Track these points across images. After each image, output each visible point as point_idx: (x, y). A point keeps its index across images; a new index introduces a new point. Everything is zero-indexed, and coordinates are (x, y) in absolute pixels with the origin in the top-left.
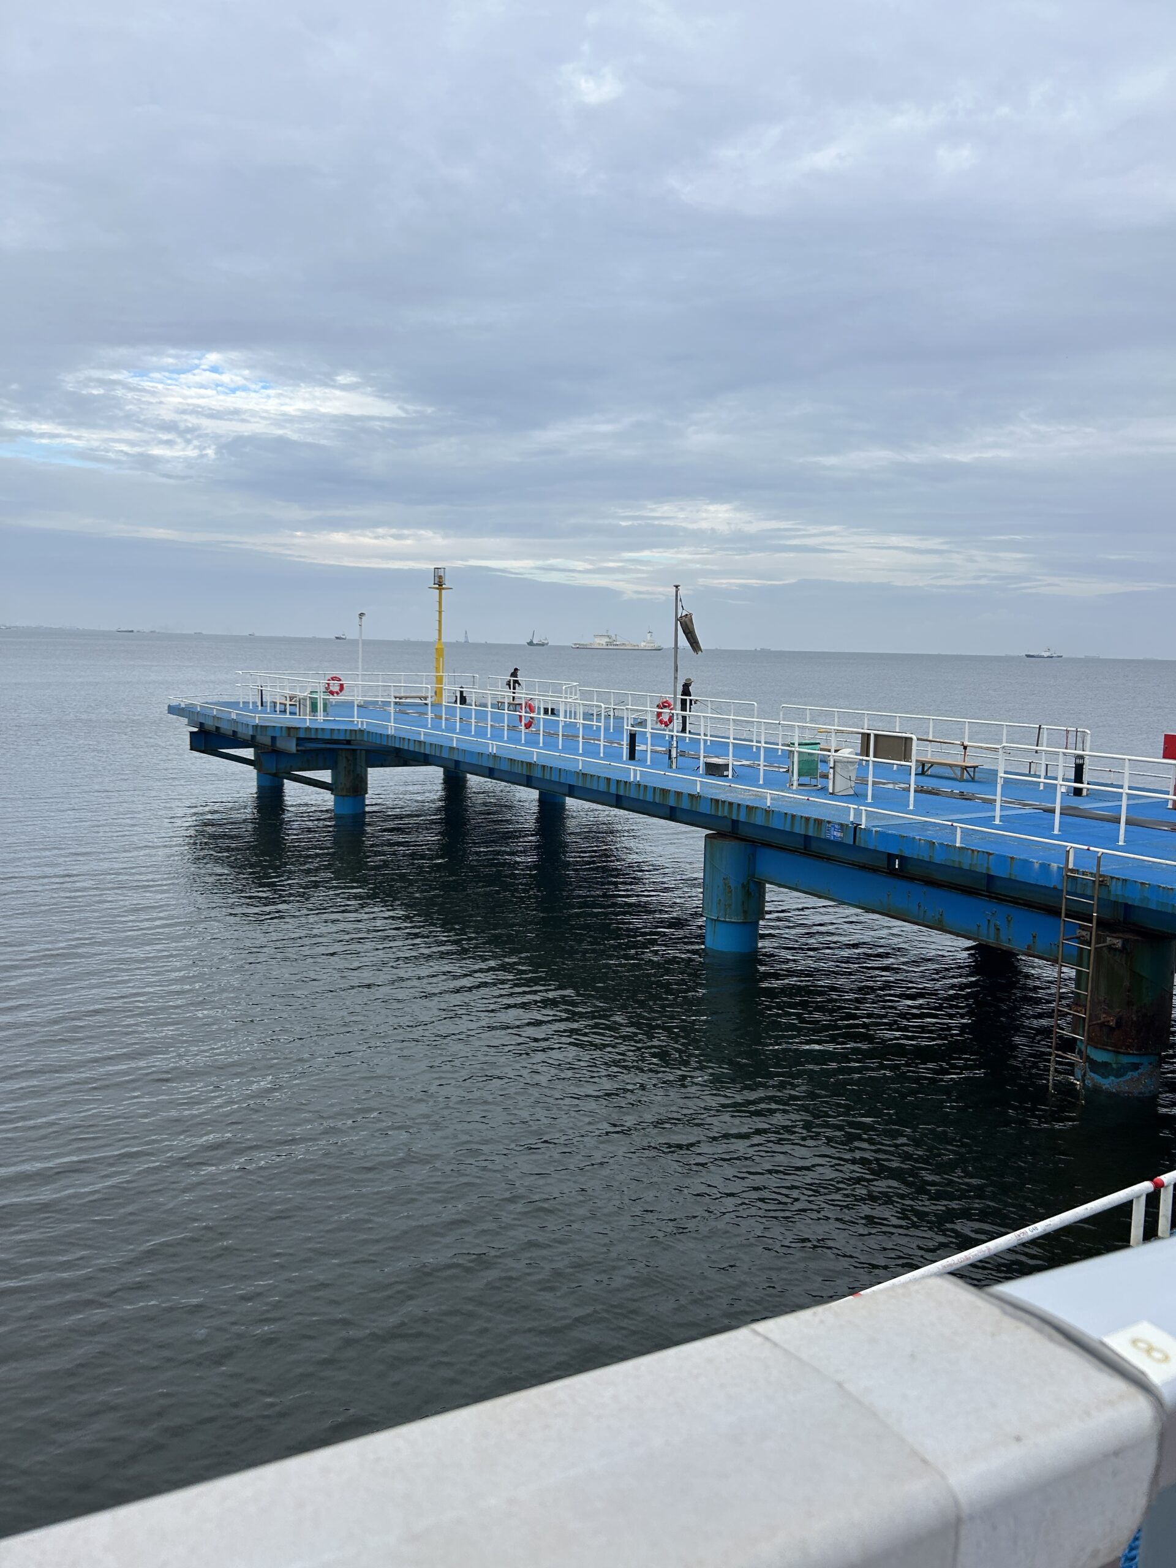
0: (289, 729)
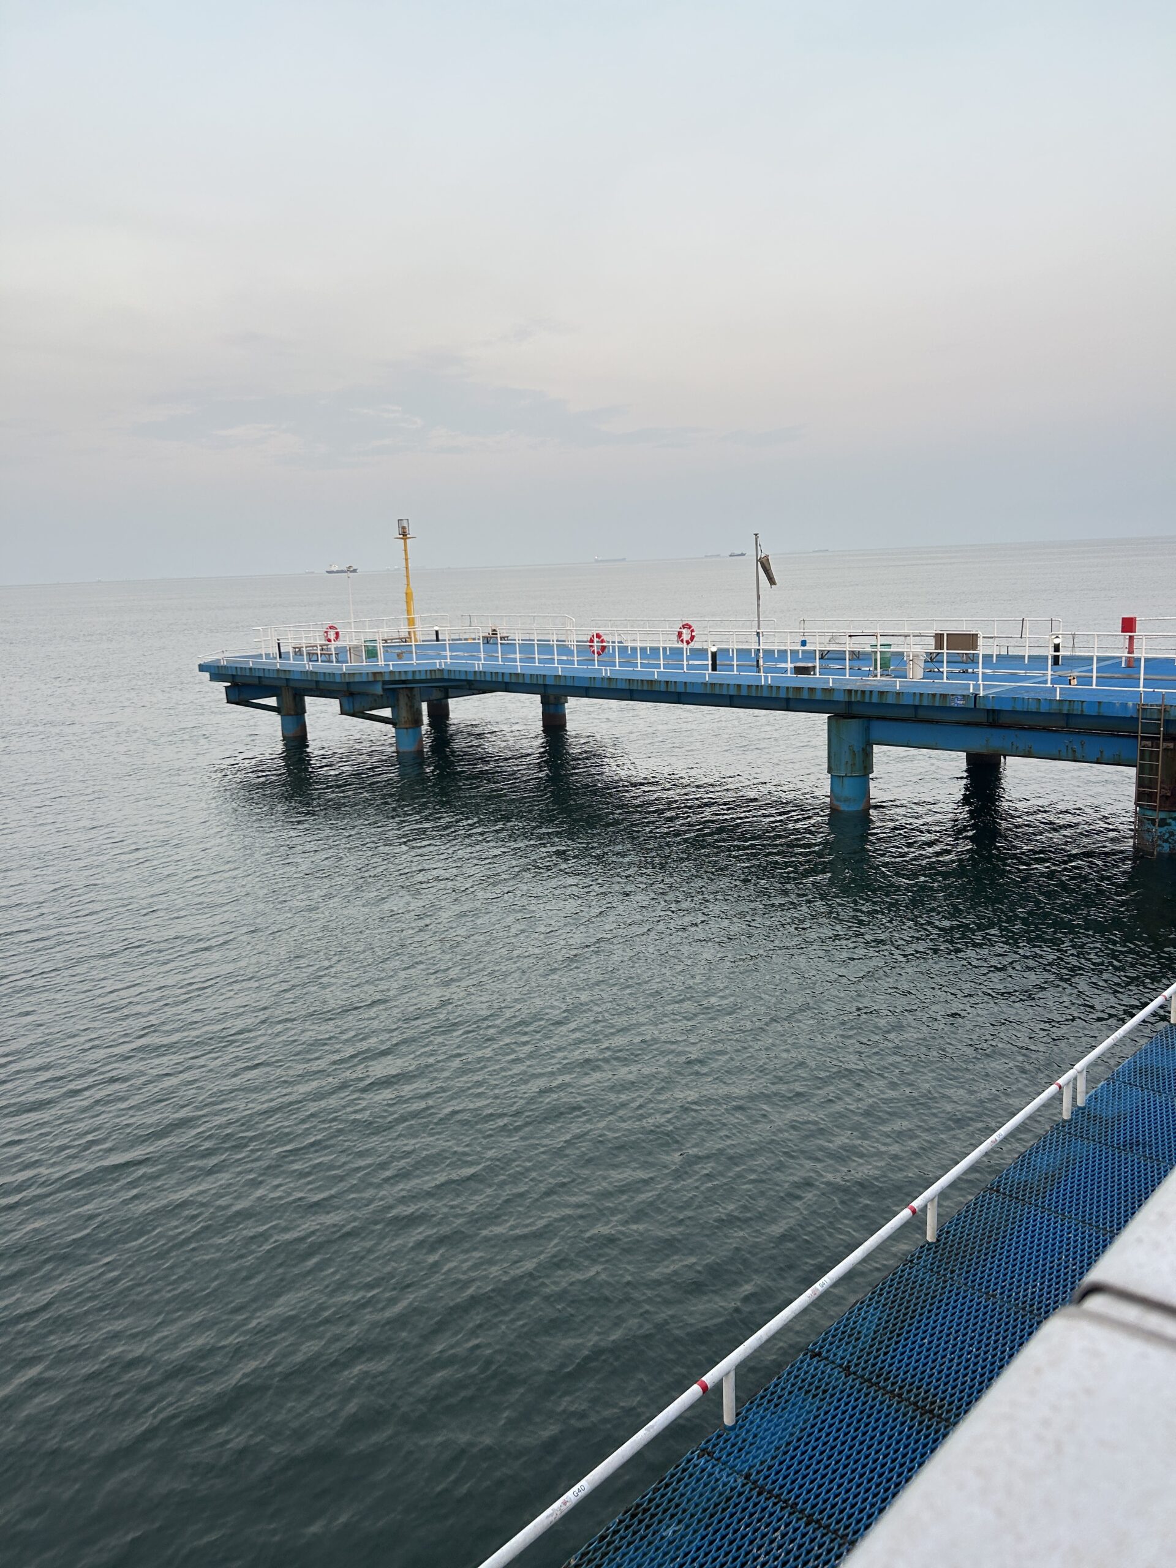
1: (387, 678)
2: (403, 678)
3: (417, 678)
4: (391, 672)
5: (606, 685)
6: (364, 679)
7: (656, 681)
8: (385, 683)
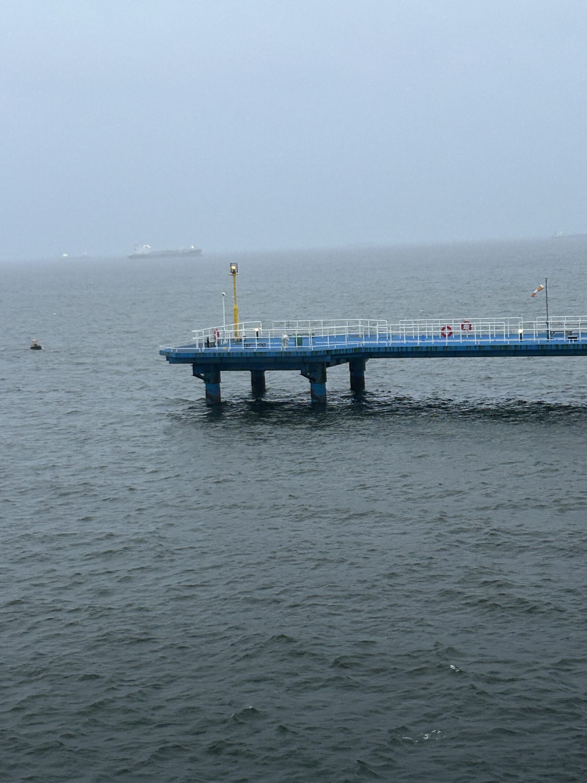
1: (333, 353)
2: (341, 353)
3: (348, 352)
4: (336, 350)
5: (477, 349)
6: (322, 354)
7: (509, 346)
8: (332, 356)
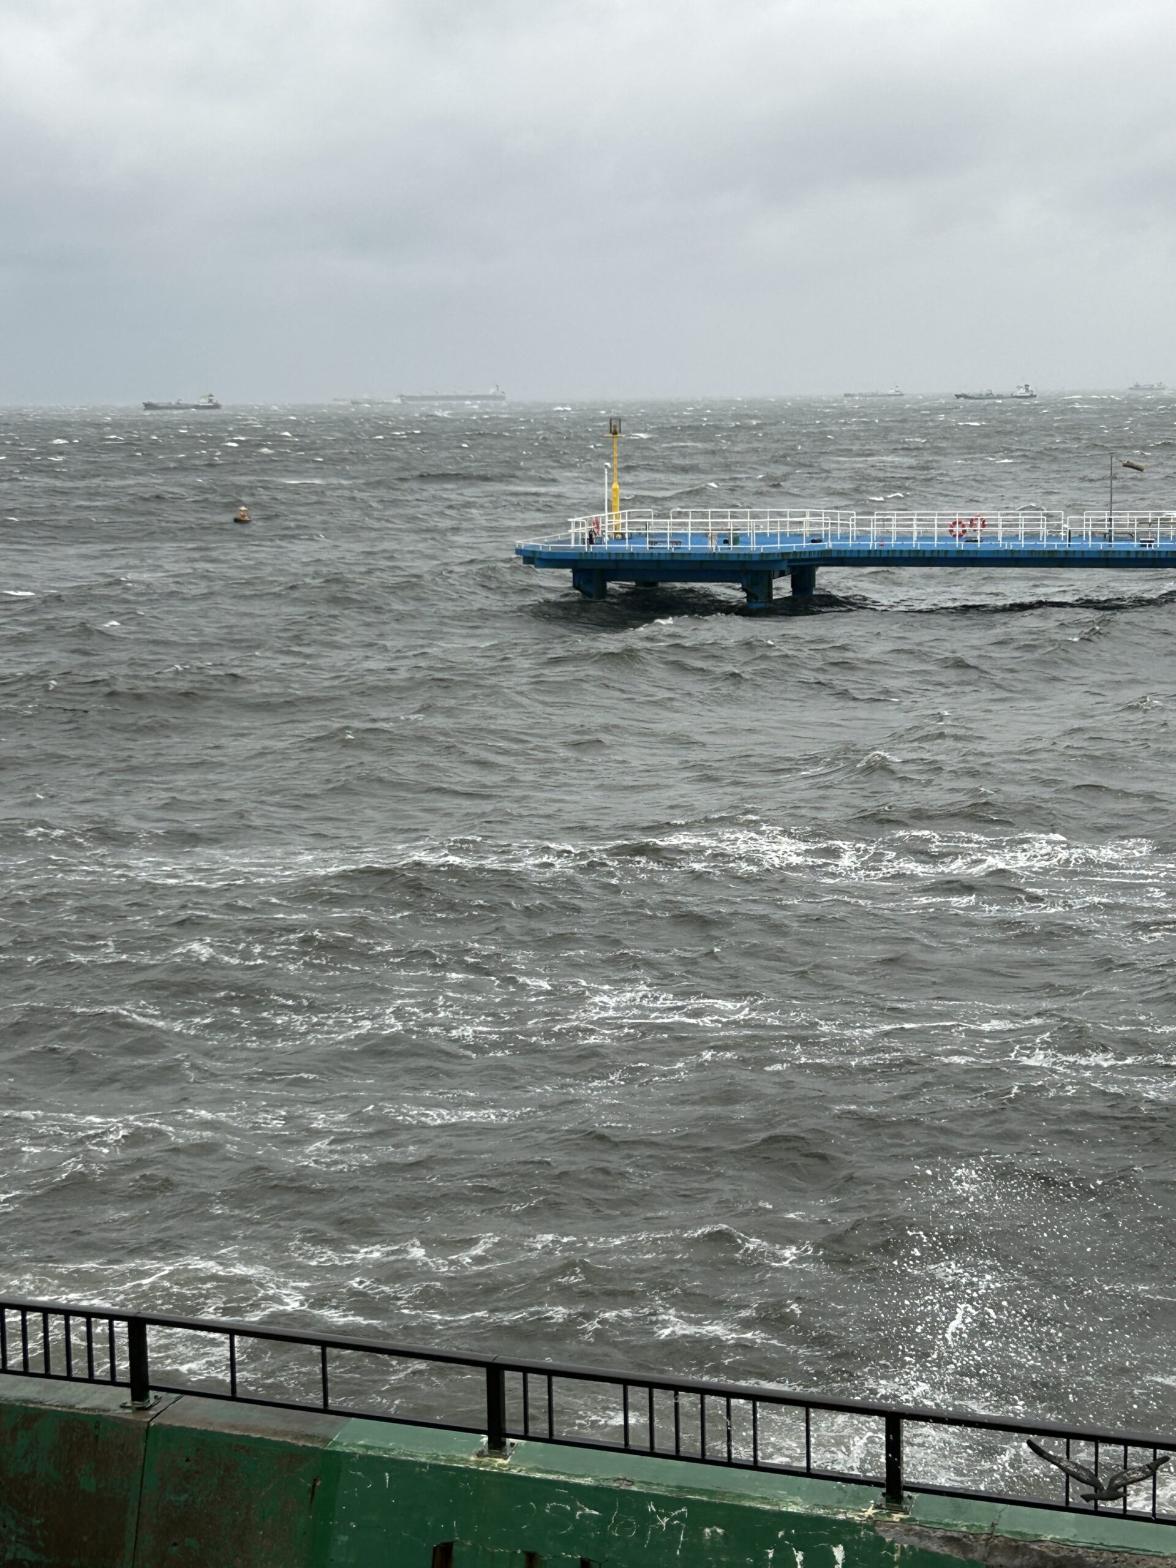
0: (783, 554)
3: (812, 556)
